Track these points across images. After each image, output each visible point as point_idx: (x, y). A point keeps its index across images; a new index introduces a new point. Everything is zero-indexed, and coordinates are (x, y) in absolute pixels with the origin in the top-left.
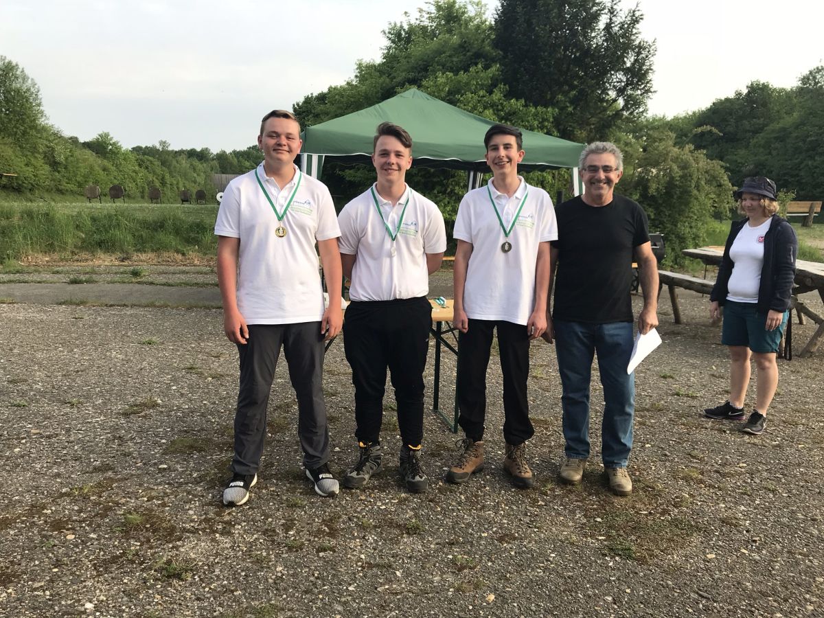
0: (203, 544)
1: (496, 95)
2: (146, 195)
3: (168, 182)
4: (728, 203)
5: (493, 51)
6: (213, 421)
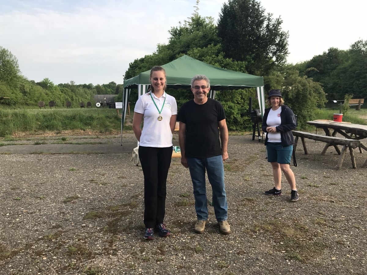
0: (104, 260)
1: (220, 57)
4: (324, 101)
5: (218, 38)
6: (104, 204)
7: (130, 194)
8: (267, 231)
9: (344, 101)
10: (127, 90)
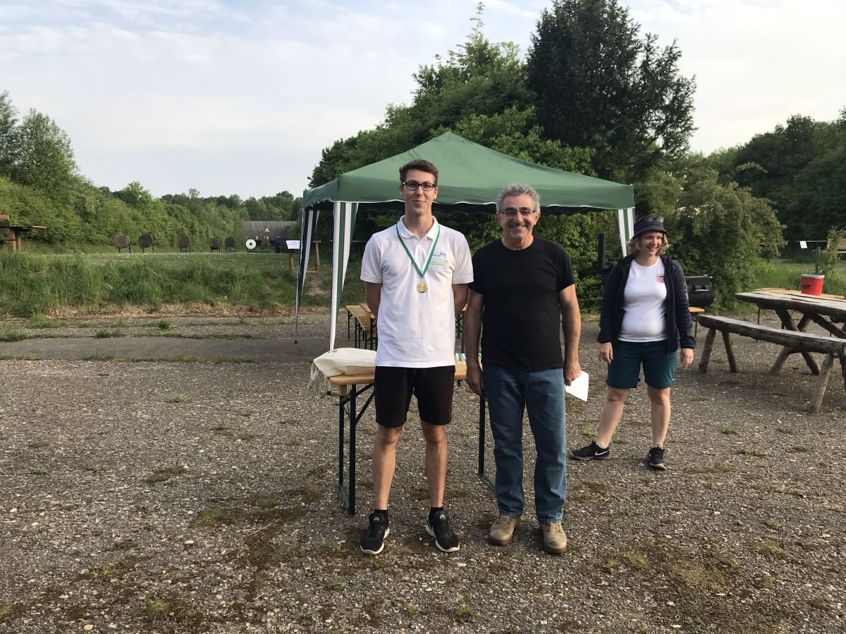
1: (531, 137)
2: (175, 242)
3: (198, 230)
4: (777, 241)
5: (526, 92)
6: (243, 488)
7: (306, 465)
8: (636, 569)
9: (826, 243)
10: (311, 213)
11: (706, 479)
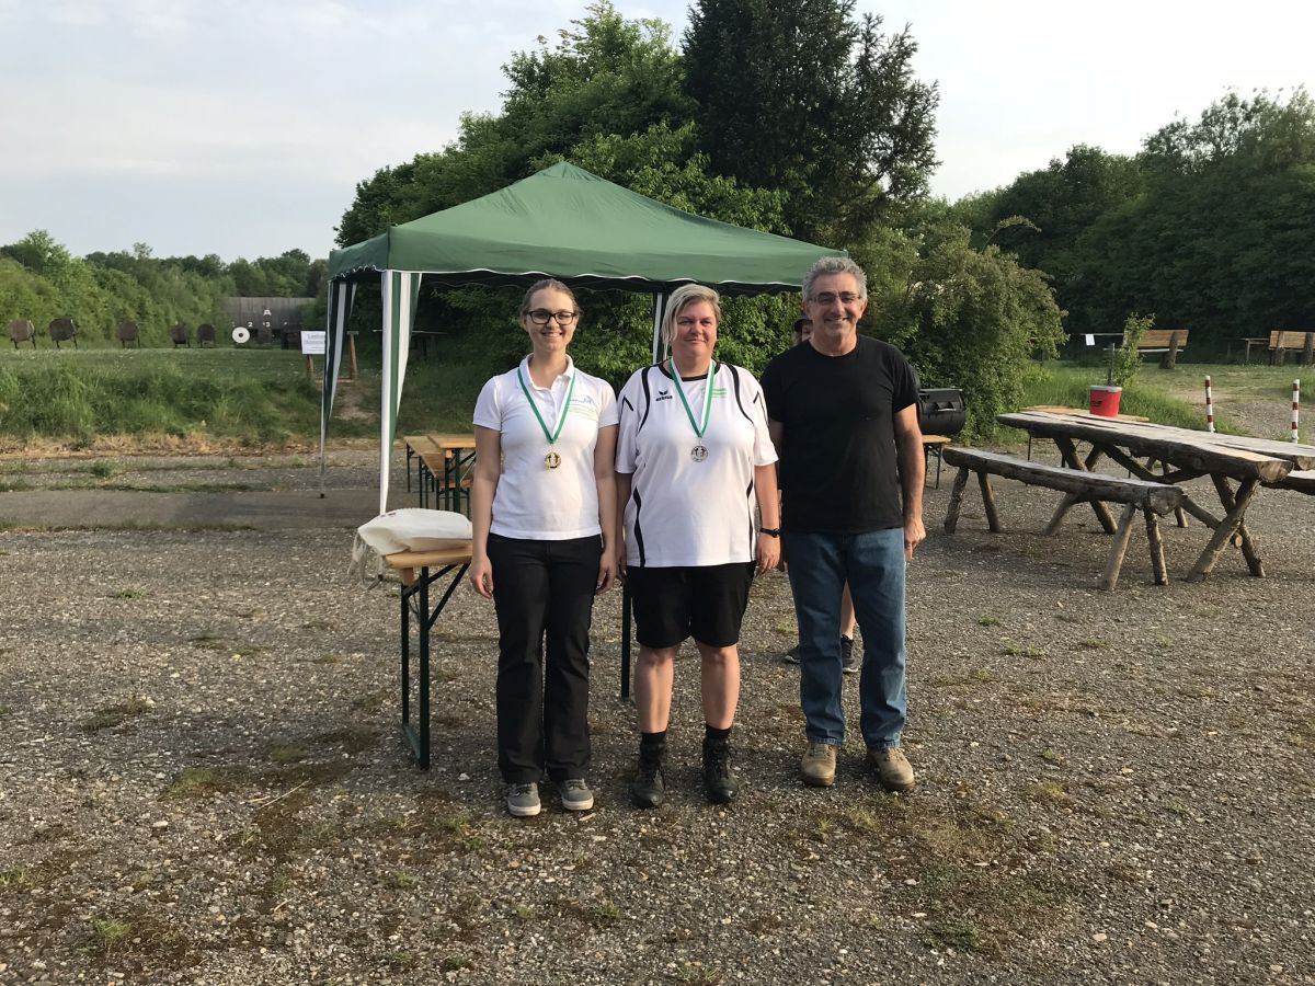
0: (237, 969)
1: (691, 171)
2: (113, 333)
3: (150, 312)
4: (1054, 335)
5: (683, 99)
6: (247, 733)
7: (347, 692)
8: (860, 832)
9: (1121, 338)
10: (343, 288)
11: (959, 694)
